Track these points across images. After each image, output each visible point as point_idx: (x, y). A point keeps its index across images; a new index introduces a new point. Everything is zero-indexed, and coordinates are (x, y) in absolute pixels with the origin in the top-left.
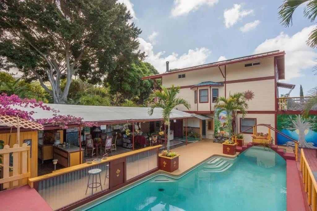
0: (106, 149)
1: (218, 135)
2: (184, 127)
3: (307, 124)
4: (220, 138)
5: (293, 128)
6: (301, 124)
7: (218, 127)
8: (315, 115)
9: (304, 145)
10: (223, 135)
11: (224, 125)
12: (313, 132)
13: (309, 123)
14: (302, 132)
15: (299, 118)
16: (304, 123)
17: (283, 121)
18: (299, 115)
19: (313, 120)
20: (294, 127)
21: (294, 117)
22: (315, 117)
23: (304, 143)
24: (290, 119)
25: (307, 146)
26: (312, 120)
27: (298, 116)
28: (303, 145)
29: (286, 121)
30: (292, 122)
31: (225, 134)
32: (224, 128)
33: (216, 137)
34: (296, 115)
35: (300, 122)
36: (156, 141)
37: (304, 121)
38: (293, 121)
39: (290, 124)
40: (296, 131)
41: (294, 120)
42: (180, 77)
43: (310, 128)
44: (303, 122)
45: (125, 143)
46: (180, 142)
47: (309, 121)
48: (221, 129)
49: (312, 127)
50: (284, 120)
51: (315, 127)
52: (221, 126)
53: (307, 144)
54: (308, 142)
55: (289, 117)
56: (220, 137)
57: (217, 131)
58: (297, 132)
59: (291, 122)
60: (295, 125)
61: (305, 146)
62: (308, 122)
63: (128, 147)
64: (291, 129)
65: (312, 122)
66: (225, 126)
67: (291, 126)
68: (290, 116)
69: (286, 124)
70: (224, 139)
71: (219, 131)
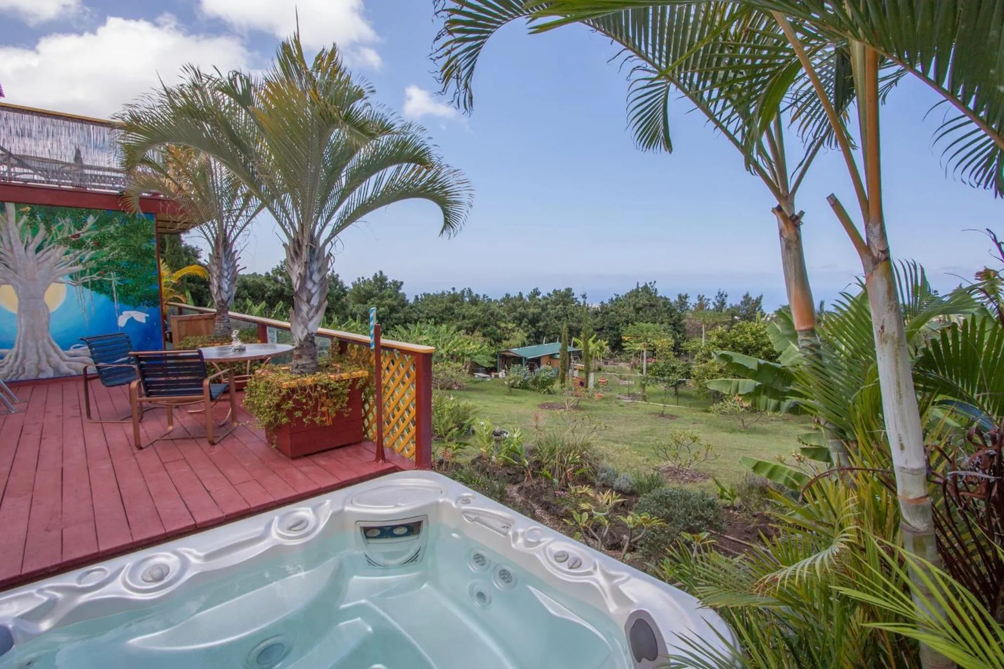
3: (58, 255)
6: (23, 255)
8: (89, 211)
9: (49, 363)
12: (88, 292)
13: (62, 249)
14: (31, 300)
15: (11, 220)
16: (39, 249)
19: (84, 233)
22: (91, 220)
23: (48, 356)
25: (65, 368)
26: (79, 235)
28: (44, 365)
35: (19, 248)
37: (38, 239)
43: (74, 276)
44: (33, 247)
47: (66, 241)
49: (80, 268)
51: (93, 271)
53: (61, 358)
54: (66, 347)
61: (56, 369)
62: (60, 243)
65: (79, 244)
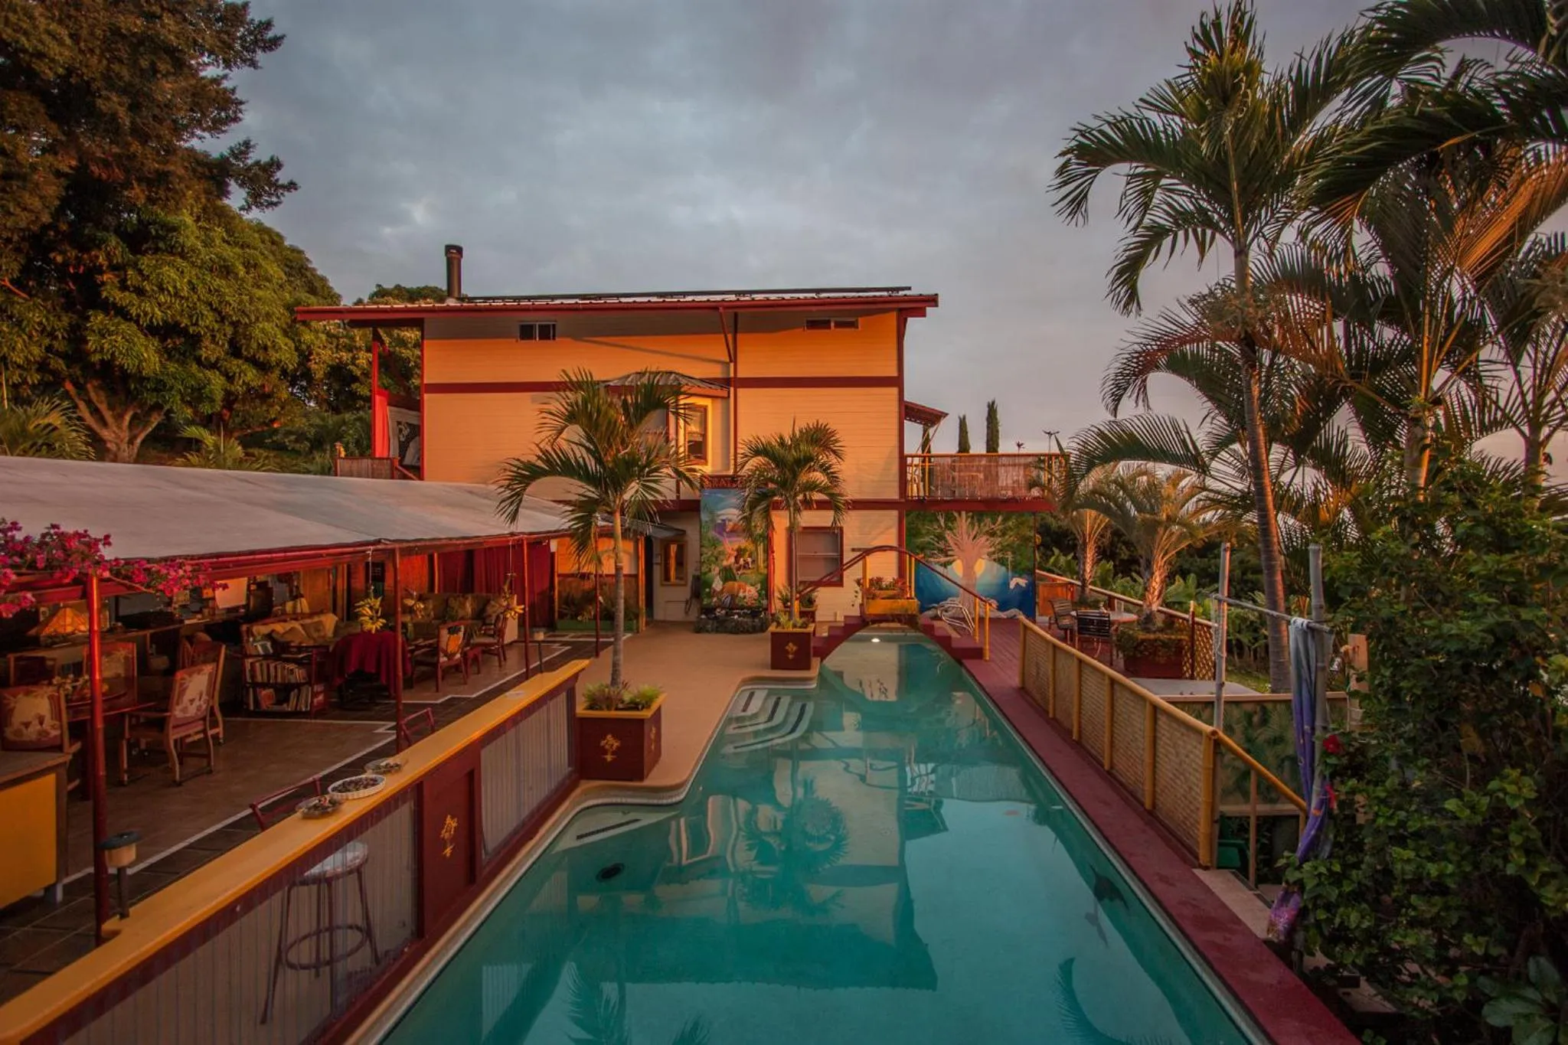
0: (174, 735)
1: (715, 599)
2: (559, 575)
3: (982, 541)
4: (723, 612)
5: (947, 556)
6: (966, 541)
7: (713, 567)
8: (999, 512)
10: (734, 597)
11: (737, 559)
12: (996, 565)
13: (985, 538)
14: (969, 569)
15: (963, 521)
16: (974, 538)
17: (923, 536)
18: (964, 513)
19: (996, 527)
20: (950, 553)
21: (950, 519)
22: (999, 517)
24: (940, 526)
26: (993, 528)
27: (960, 515)
29: (928, 533)
30: (944, 538)
31: (741, 594)
32: (738, 569)
33: (708, 610)
34: (956, 514)
35: (965, 536)
36: (458, 656)
37: (975, 532)
38: (948, 534)
39: (941, 545)
40: (954, 564)
41: (950, 529)
42: (526, 333)
43: (990, 554)
44: (972, 536)
45: (264, 686)
46: (556, 646)
47: (987, 532)
48: (728, 575)
49: (993, 549)
50: (924, 532)
51: (999, 551)
52: (725, 563)
55: (938, 521)
56: (723, 608)
57: (709, 585)
58: (957, 569)
59: (941, 537)
60: (954, 547)
62: (984, 534)
63: (288, 708)
64: (943, 559)
65: (993, 534)
66: (742, 561)
67: (941, 551)
68: (940, 518)
69: (929, 543)
70: (738, 614)
71: (718, 585)
